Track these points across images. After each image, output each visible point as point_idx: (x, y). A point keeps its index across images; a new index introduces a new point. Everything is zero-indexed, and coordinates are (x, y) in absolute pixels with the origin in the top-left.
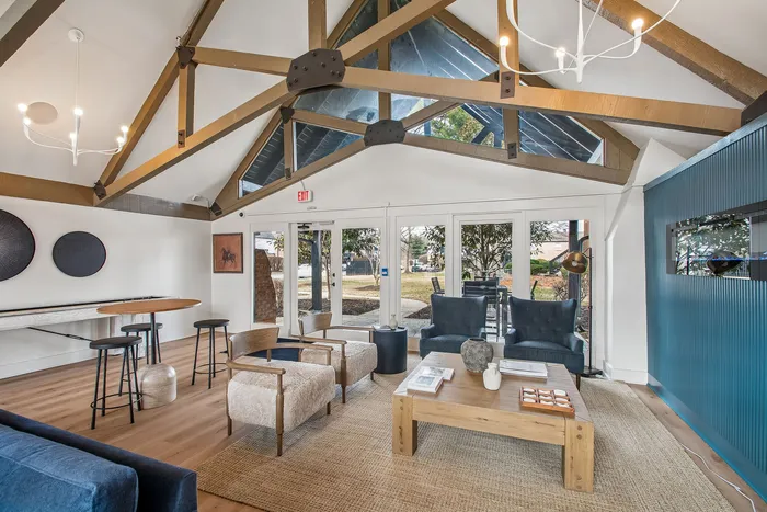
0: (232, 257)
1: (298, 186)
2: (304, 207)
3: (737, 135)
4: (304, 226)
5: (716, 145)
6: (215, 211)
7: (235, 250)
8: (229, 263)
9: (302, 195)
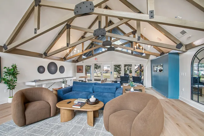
0: (81, 70)
1: (94, 57)
2: (96, 61)
3: (159, 57)
4: (95, 64)
5: (157, 58)
6: (77, 61)
7: (81, 69)
8: (80, 71)
9: (96, 59)
